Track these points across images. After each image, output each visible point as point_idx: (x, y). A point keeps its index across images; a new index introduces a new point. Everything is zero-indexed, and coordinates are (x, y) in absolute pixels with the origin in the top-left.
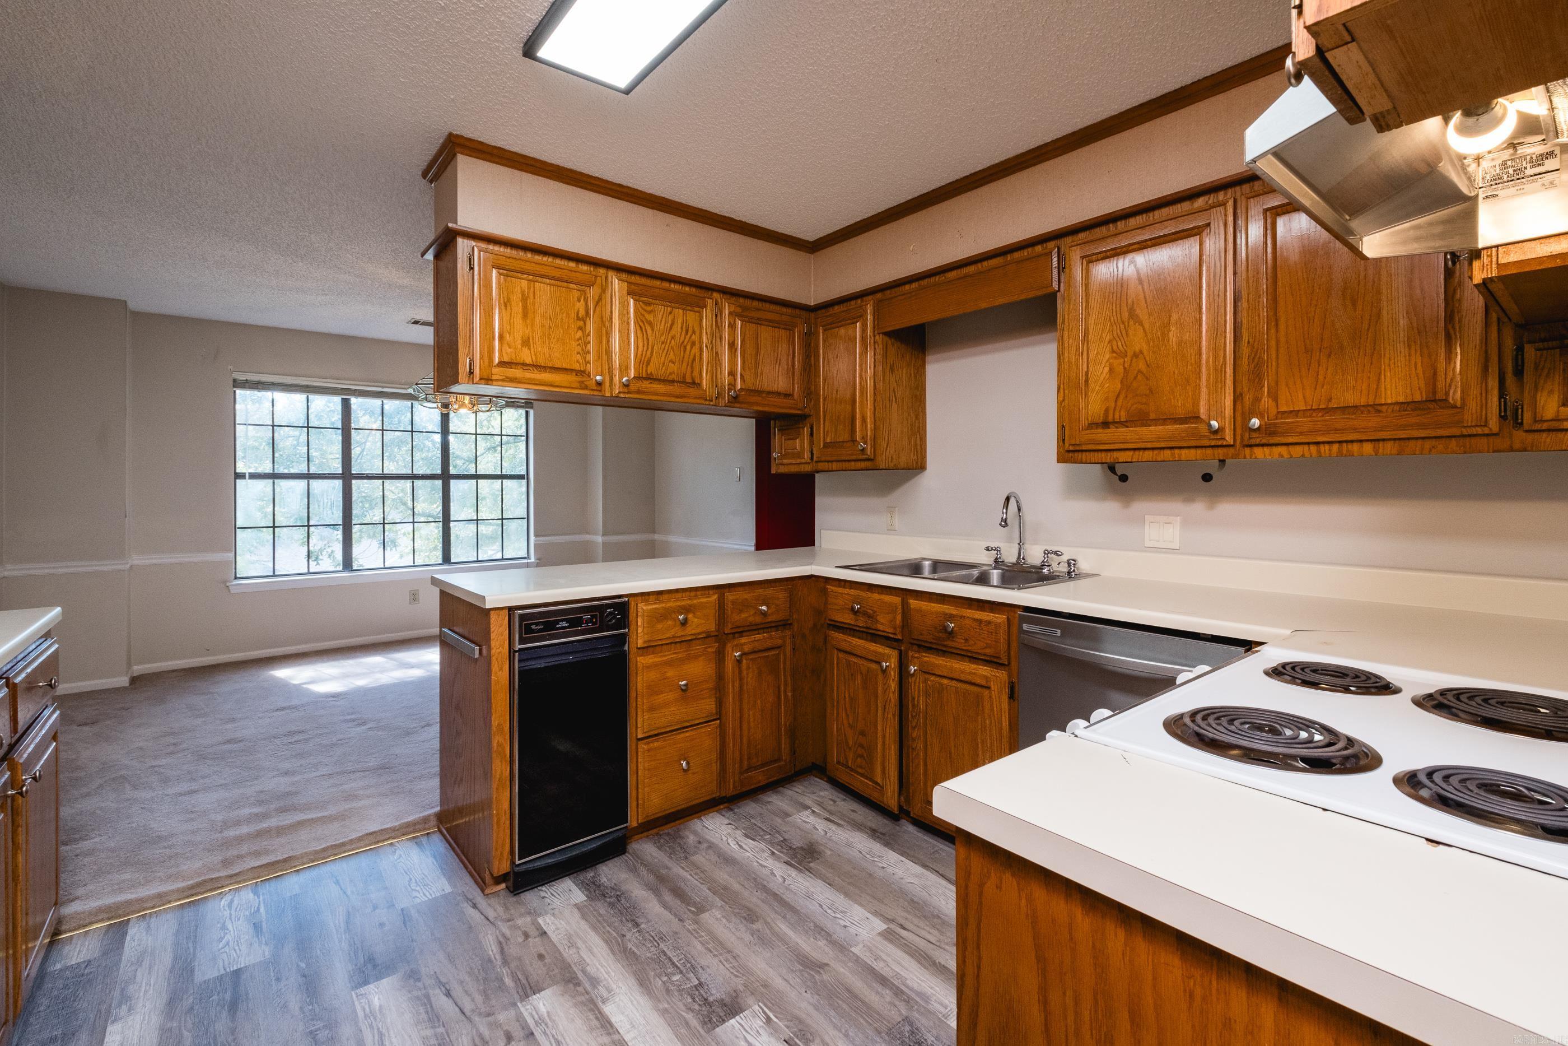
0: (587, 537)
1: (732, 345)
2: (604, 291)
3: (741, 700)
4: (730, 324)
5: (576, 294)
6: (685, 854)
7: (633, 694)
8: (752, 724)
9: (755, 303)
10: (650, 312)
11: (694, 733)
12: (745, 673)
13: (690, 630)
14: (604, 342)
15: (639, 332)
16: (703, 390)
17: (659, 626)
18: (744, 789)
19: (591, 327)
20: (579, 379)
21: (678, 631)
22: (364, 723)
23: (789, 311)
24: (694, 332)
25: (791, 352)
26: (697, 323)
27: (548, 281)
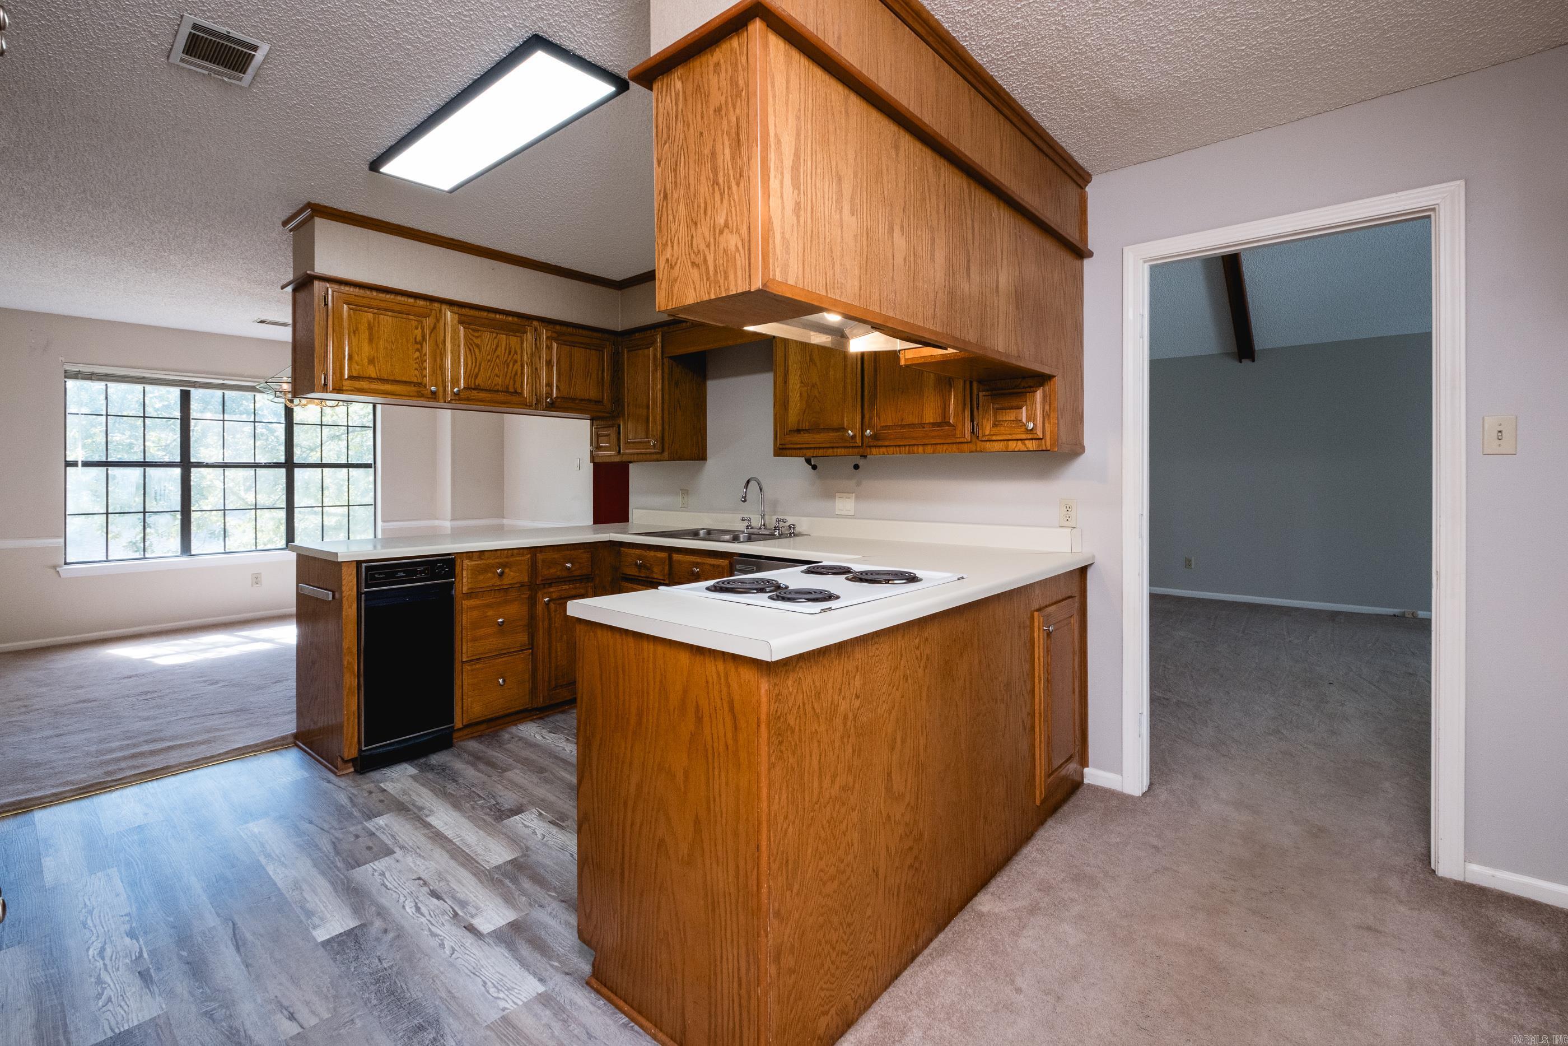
0: (437, 523)
1: (549, 363)
2: (438, 320)
3: (550, 635)
4: (547, 346)
5: (414, 323)
6: (501, 745)
7: (458, 629)
8: (559, 653)
9: (570, 330)
10: (477, 337)
11: (509, 658)
12: (553, 614)
13: (506, 581)
14: (438, 360)
15: (468, 352)
16: (523, 397)
17: (481, 577)
18: (552, 702)
19: (427, 348)
20: (415, 389)
21: (497, 582)
22: (217, 683)
23: (599, 335)
24: (516, 353)
25: (601, 368)
26: (519, 346)
27: (390, 313)
